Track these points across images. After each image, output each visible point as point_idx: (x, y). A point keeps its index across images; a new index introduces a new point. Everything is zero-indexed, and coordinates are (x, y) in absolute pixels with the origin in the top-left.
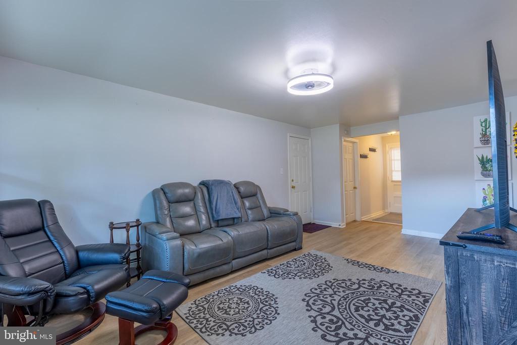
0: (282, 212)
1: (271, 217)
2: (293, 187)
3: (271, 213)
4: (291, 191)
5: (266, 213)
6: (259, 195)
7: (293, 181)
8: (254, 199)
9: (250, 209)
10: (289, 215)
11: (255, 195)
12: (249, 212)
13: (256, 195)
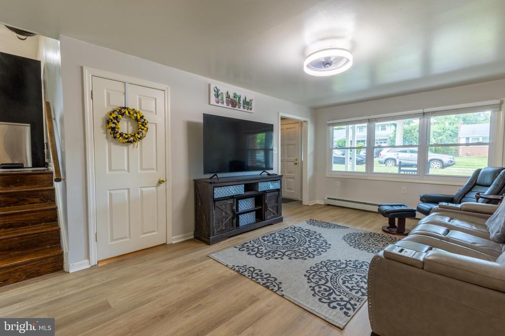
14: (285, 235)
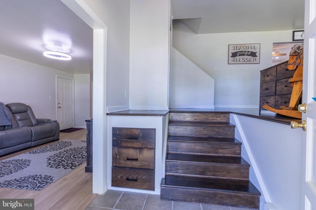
0: (46, 121)
1: (38, 124)
2: (60, 107)
3: (38, 122)
4: (58, 109)
5: (34, 122)
6: (29, 112)
7: (59, 104)
8: (24, 114)
9: (20, 120)
10: (51, 122)
11: (25, 111)
12: (20, 122)
13: (27, 111)
14: (81, 158)
